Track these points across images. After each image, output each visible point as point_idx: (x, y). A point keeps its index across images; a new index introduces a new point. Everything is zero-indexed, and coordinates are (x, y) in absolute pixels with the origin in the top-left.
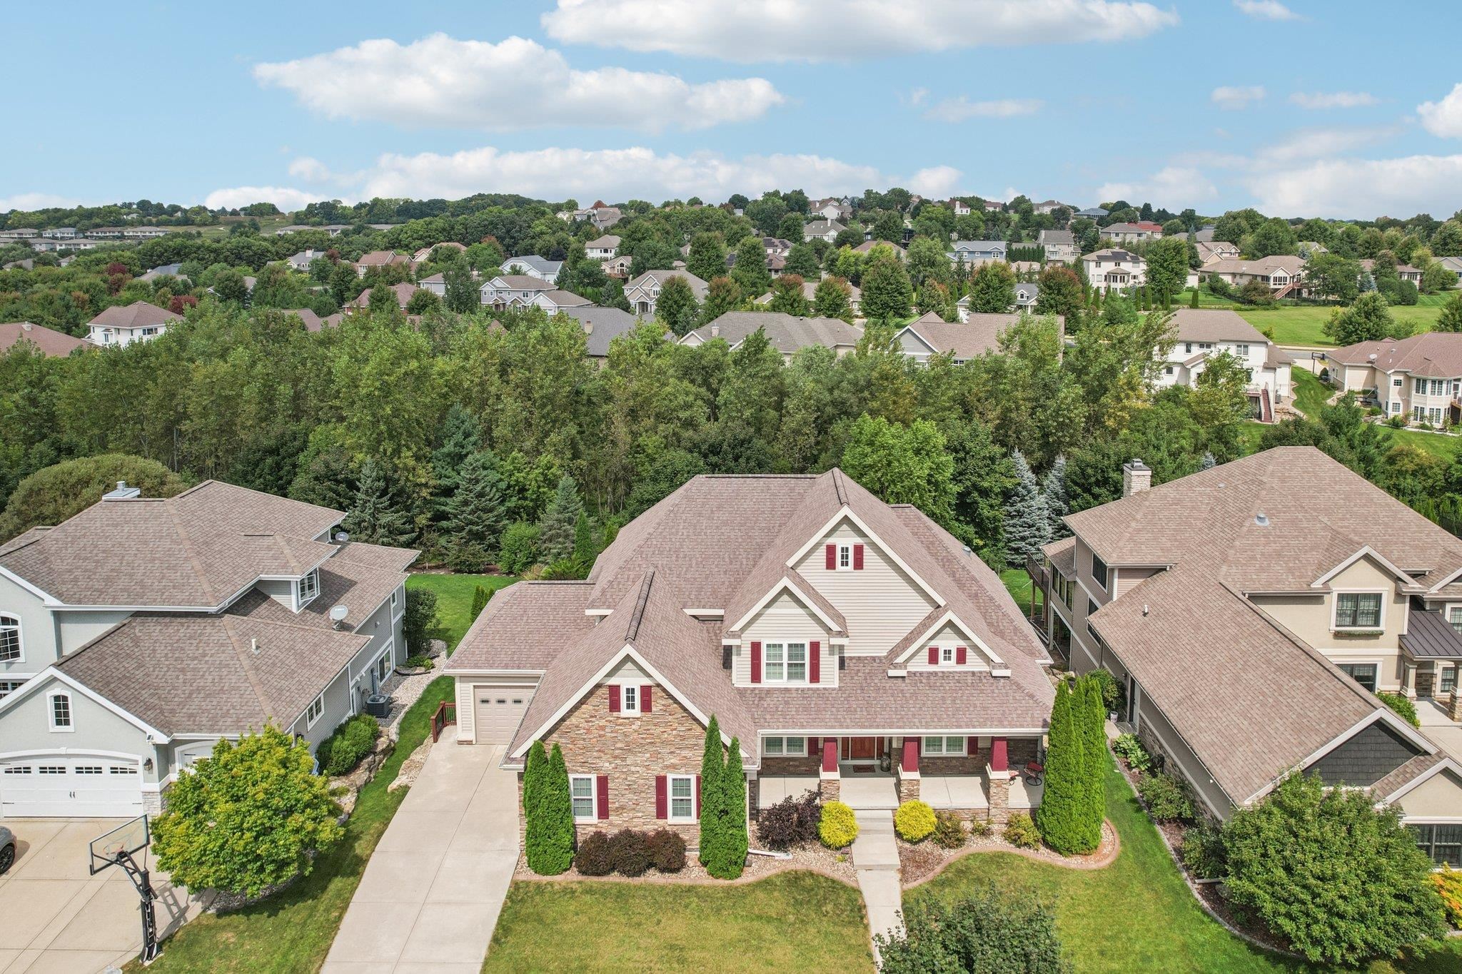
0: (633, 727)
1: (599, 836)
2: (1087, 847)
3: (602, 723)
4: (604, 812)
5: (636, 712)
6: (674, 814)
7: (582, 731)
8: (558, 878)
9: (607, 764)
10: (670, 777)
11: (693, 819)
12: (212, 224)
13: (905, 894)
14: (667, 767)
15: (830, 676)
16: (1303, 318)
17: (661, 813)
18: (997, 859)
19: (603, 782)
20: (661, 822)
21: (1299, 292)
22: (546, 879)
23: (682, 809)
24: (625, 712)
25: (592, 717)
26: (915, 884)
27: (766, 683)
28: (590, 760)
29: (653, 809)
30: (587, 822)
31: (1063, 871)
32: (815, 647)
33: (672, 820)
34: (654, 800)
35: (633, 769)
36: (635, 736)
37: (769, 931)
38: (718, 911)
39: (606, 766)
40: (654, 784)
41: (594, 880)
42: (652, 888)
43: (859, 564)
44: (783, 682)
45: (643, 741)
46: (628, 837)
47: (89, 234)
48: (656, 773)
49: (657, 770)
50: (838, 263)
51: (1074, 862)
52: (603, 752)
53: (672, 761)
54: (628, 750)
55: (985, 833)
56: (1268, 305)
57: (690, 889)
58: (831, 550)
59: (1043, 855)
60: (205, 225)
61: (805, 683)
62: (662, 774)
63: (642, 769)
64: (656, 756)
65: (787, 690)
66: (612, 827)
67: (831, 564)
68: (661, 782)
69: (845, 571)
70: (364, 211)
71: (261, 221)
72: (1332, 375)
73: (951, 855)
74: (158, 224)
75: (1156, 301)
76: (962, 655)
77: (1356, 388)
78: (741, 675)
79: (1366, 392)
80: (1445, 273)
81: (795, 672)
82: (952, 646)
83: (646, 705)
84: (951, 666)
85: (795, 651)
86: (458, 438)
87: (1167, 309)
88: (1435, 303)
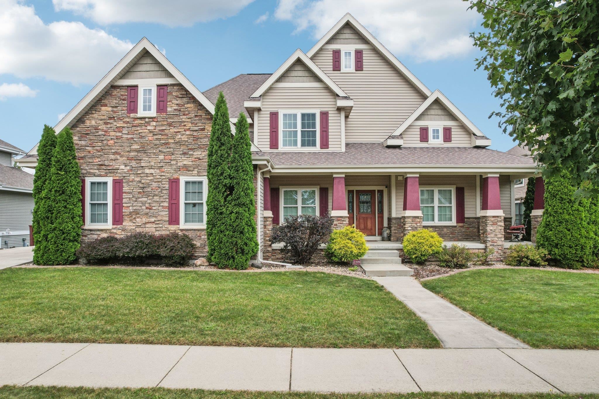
0: (149, 128)
3: (120, 124)
4: (118, 220)
5: (153, 113)
6: (186, 221)
7: (100, 133)
9: (123, 167)
10: (183, 180)
14: (179, 169)
17: (174, 219)
19: (118, 184)
20: (173, 228)
23: (194, 215)
24: (141, 113)
25: (110, 118)
27: (283, 149)
28: (106, 163)
29: (165, 214)
30: (103, 228)
32: (324, 115)
34: (166, 204)
35: (147, 171)
36: (150, 137)
39: (122, 170)
40: (167, 186)
43: (360, 67)
44: (298, 148)
45: (157, 142)
48: (169, 175)
49: (169, 172)
52: (119, 154)
53: (185, 163)
54: (143, 152)
58: (336, 55)
61: (317, 149)
62: (175, 176)
63: (155, 172)
68: (174, 183)
76: (447, 135)
78: (262, 140)
81: (308, 139)
82: (441, 124)
83: (162, 106)
84: (439, 143)
85: (308, 120)
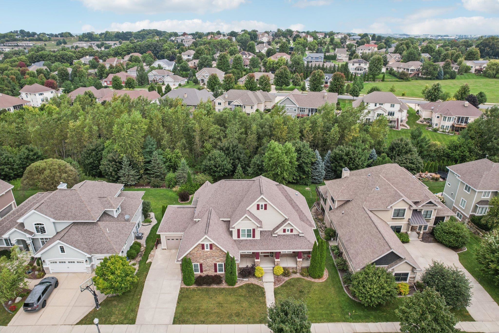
0: (208, 253)
1: (200, 276)
2: (320, 277)
3: (200, 252)
4: (202, 271)
5: (209, 250)
6: (219, 271)
7: (196, 254)
8: (191, 286)
10: (218, 264)
11: (223, 272)
12: (49, 40)
13: (275, 289)
15: (258, 236)
16: (418, 84)
17: (216, 271)
18: (298, 280)
19: (201, 265)
20: (216, 273)
21: (418, 74)
22: (188, 287)
23: (221, 270)
24: (206, 250)
25: (198, 251)
26: (278, 286)
27: (241, 238)
28: (198, 260)
29: (214, 270)
30: (198, 273)
31: (314, 283)
32: (254, 230)
33: (218, 273)
34: (214, 268)
35: (208, 262)
36: (209, 255)
37: (242, 299)
38: (230, 294)
39: (202, 261)
41: (200, 287)
42: (214, 289)
43: (266, 208)
44: (246, 238)
45: (211, 256)
46: (207, 277)
47: (5, 44)
49: (214, 262)
50: (267, 64)
51: (316, 281)
52: (201, 258)
53: (218, 260)
54: (207, 258)
55: (296, 273)
56: (407, 80)
57: (224, 289)
58: (258, 205)
59: (309, 279)
60: (46, 41)
61: (251, 238)
62: (216, 263)
63: (210, 262)
64: (214, 259)
65: (247, 240)
66: (204, 274)
67: (258, 209)
68: (215, 265)
69: (262, 211)
70: (103, 36)
71: (67, 40)
72: (420, 112)
73: (287, 279)
74: (30, 40)
75: (370, 78)
76: (292, 231)
77: (426, 118)
78: (235, 236)
79: (428, 119)
80: (467, 67)
81: (249, 236)
82: (290, 228)
83: (211, 248)
84: (289, 233)
85: (249, 231)
86: (150, 146)
87: (374, 81)
88: (462, 78)
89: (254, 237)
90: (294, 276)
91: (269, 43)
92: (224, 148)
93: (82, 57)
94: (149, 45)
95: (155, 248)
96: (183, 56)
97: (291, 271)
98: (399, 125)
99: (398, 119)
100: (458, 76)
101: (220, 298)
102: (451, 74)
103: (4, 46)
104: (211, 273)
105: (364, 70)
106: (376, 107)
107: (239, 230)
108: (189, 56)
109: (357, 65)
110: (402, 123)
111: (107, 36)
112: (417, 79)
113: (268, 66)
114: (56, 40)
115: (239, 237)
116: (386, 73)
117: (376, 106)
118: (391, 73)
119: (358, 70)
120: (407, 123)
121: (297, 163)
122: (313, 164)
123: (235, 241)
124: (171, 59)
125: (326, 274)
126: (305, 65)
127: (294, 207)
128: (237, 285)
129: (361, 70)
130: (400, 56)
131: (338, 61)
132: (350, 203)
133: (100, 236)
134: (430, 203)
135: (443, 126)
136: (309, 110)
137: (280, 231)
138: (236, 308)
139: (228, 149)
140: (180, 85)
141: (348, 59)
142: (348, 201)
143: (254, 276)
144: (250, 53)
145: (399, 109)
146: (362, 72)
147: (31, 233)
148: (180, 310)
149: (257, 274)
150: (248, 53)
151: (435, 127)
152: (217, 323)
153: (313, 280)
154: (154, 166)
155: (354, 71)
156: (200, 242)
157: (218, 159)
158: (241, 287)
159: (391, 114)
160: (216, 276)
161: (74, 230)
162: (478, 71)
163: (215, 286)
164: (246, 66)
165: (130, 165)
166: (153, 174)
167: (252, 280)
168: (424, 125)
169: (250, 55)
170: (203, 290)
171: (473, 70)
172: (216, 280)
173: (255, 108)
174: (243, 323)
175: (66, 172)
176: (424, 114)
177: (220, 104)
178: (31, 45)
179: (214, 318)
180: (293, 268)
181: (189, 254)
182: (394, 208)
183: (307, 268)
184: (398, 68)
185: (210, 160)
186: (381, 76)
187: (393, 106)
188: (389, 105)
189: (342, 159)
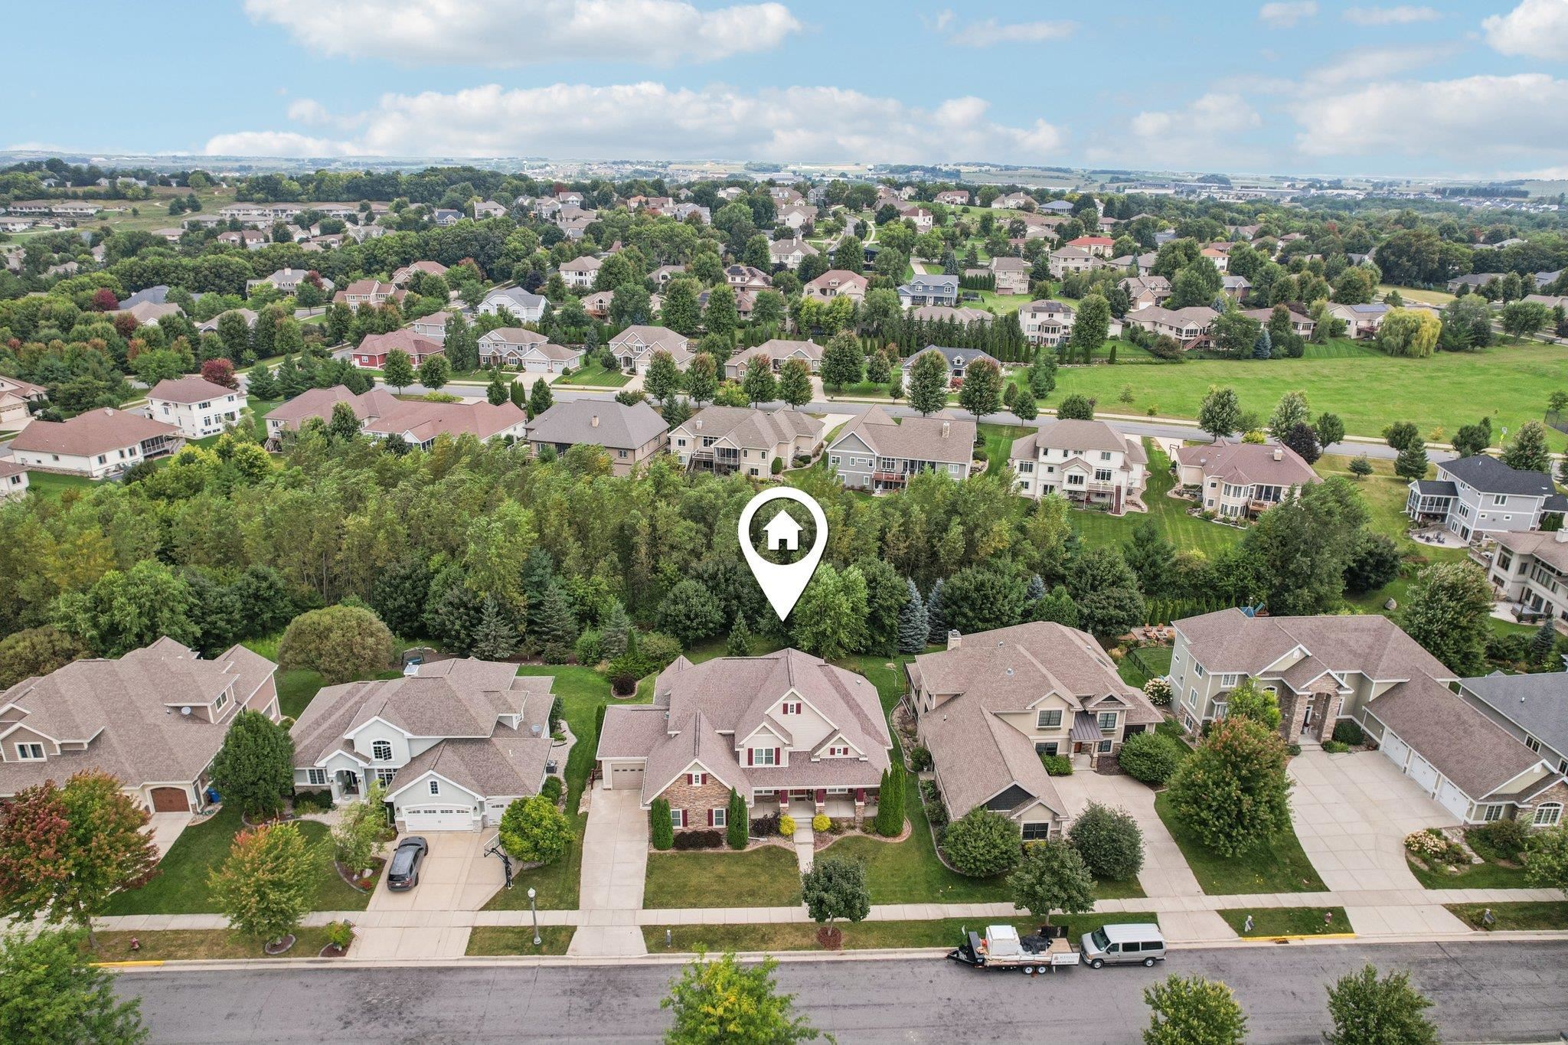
0: (698, 790)
1: (683, 833)
2: (896, 833)
3: (685, 789)
4: (685, 824)
5: (700, 784)
7: (676, 792)
8: (668, 851)
11: (724, 826)
12: (146, 198)
13: (815, 854)
14: (713, 806)
15: (785, 762)
17: (711, 824)
18: (857, 839)
19: (685, 813)
21: (1207, 342)
22: (663, 852)
23: (719, 822)
24: (694, 784)
25: (680, 787)
26: (820, 850)
27: (755, 765)
28: (680, 804)
30: (678, 828)
31: (884, 844)
32: (778, 750)
33: (715, 827)
34: (707, 818)
35: (698, 806)
36: (699, 793)
37: (758, 870)
38: (737, 862)
39: (686, 806)
40: (707, 812)
41: (683, 852)
42: (709, 854)
43: (799, 711)
44: (763, 765)
45: (702, 796)
46: (695, 833)
47: (11, 209)
51: (890, 840)
52: (685, 800)
53: (715, 803)
55: (853, 828)
56: (1176, 360)
57: (725, 854)
58: (785, 706)
59: (877, 838)
61: (773, 765)
62: (711, 808)
63: (702, 806)
64: (708, 802)
65: (765, 768)
66: (689, 829)
67: (785, 711)
68: (710, 812)
69: (792, 715)
72: (1178, 468)
73: (836, 838)
75: (1078, 354)
76: (846, 751)
77: (1189, 483)
78: (744, 762)
79: (1194, 487)
80: (1335, 323)
81: (769, 760)
82: (842, 747)
83: (704, 782)
84: (841, 755)
85: (769, 752)
86: (540, 571)
87: (1087, 362)
88: (1319, 356)
89: (778, 762)
90: (850, 833)
91: (808, 231)
92: (706, 576)
93: (273, 270)
94: (465, 239)
95: (588, 788)
96: (563, 273)
97: (845, 824)
98: (1122, 502)
99: (1119, 489)
100: (1310, 348)
101: (720, 869)
102: (1291, 343)
103: (8, 214)
104: (703, 827)
105: (1062, 331)
106: (1065, 460)
107: (750, 751)
108: (581, 274)
109: (1042, 317)
110: (1130, 498)
111: (324, 187)
112: (1201, 358)
113: (805, 318)
114: (169, 197)
115: (750, 762)
116: (1123, 337)
117: (1065, 455)
118: (1134, 337)
119: (1047, 330)
120: (1144, 496)
121: (867, 610)
122: (902, 609)
123: (744, 770)
124: (532, 283)
125: (907, 829)
126: (905, 316)
127: (851, 708)
128: (748, 849)
129: (1054, 331)
130: (1166, 283)
131: (1000, 292)
132: (960, 700)
133: (499, 764)
134: (1111, 698)
135: (1224, 508)
136: (906, 464)
137: (824, 753)
138: (748, 883)
139: (714, 576)
140: (566, 372)
141: (1026, 286)
142: (957, 696)
143: (778, 833)
144: (755, 270)
145: (1121, 464)
146: (1057, 336)
147: (367, 760)
148: (652, 888)
149: (784, 829)
150: (750, 271)
151: (1208, 509)
152: (718, 906)
153: (884, 839)
154: (551, 617)
155: (1037, 334)
156: (685, 771)
157: (694, 601)
158: (756, 851)
159: (1104, 475)
160: (711, 833)
161: (448, 753)
162: (1366, 334)
163: (710, 850)
164: (745, 313)
165: (498, 614)
166: (547, 633)
167: (775, 841)
168: (1185, 502)
169: (753, 275)
170: (688, 857)
171: (1351, 331)
172: (711, 839)
173: (772, 456)
174: (762, 905)
175: (372, 635)
176: (1187, 475)
177: (682, 443)
178: (93, 211)
179: (712, 898)
180: (848, 820)
181: (666, 792)
182: (1040, 709)
183: (874, 818)
184: (1155, 323)
185: (675, 603)
186: (1107, 347)
187: (1106, 456)
188: (1099, 453)
189: (966, 598)
